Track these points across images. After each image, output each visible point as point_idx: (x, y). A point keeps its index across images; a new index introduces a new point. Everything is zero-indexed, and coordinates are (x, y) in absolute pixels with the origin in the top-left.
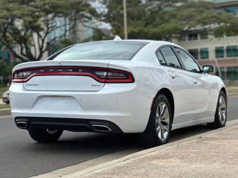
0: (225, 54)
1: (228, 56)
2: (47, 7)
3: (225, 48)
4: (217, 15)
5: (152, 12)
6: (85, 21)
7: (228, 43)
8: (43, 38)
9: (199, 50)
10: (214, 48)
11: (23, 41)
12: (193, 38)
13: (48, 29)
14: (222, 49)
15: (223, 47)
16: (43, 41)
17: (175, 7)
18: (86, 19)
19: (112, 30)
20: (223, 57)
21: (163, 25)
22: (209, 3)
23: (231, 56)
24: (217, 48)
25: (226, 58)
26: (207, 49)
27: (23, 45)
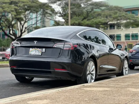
0: (131, 38)
1: (132, 39)
2: (26, 7)
3: (131, 34)
4: (125, 15)
5: (87, 12)
6: (48, 16)
7: (132, 32)
8: (23, 25)
9: (116, 35)
10: (124, 34)
11: (11, 27)
12: (112, 28)
13: (26, 19)
14: (129, 35)
15: (129, 34)
16: (23, 26)
17: (101, 9)
18: (49, 15)
19: (65, 22)
20: (129, 40)
21: (93, 20)
22: (121, 8)
23: (134, 39)
24: (126, 34)
25: (131, 40)
26: (120, 35)
27: (11, 29)
